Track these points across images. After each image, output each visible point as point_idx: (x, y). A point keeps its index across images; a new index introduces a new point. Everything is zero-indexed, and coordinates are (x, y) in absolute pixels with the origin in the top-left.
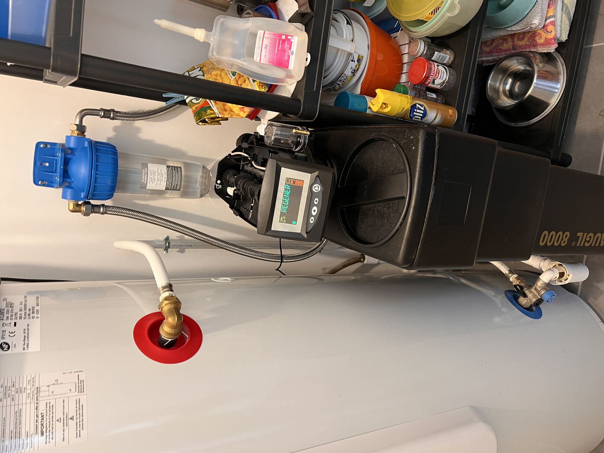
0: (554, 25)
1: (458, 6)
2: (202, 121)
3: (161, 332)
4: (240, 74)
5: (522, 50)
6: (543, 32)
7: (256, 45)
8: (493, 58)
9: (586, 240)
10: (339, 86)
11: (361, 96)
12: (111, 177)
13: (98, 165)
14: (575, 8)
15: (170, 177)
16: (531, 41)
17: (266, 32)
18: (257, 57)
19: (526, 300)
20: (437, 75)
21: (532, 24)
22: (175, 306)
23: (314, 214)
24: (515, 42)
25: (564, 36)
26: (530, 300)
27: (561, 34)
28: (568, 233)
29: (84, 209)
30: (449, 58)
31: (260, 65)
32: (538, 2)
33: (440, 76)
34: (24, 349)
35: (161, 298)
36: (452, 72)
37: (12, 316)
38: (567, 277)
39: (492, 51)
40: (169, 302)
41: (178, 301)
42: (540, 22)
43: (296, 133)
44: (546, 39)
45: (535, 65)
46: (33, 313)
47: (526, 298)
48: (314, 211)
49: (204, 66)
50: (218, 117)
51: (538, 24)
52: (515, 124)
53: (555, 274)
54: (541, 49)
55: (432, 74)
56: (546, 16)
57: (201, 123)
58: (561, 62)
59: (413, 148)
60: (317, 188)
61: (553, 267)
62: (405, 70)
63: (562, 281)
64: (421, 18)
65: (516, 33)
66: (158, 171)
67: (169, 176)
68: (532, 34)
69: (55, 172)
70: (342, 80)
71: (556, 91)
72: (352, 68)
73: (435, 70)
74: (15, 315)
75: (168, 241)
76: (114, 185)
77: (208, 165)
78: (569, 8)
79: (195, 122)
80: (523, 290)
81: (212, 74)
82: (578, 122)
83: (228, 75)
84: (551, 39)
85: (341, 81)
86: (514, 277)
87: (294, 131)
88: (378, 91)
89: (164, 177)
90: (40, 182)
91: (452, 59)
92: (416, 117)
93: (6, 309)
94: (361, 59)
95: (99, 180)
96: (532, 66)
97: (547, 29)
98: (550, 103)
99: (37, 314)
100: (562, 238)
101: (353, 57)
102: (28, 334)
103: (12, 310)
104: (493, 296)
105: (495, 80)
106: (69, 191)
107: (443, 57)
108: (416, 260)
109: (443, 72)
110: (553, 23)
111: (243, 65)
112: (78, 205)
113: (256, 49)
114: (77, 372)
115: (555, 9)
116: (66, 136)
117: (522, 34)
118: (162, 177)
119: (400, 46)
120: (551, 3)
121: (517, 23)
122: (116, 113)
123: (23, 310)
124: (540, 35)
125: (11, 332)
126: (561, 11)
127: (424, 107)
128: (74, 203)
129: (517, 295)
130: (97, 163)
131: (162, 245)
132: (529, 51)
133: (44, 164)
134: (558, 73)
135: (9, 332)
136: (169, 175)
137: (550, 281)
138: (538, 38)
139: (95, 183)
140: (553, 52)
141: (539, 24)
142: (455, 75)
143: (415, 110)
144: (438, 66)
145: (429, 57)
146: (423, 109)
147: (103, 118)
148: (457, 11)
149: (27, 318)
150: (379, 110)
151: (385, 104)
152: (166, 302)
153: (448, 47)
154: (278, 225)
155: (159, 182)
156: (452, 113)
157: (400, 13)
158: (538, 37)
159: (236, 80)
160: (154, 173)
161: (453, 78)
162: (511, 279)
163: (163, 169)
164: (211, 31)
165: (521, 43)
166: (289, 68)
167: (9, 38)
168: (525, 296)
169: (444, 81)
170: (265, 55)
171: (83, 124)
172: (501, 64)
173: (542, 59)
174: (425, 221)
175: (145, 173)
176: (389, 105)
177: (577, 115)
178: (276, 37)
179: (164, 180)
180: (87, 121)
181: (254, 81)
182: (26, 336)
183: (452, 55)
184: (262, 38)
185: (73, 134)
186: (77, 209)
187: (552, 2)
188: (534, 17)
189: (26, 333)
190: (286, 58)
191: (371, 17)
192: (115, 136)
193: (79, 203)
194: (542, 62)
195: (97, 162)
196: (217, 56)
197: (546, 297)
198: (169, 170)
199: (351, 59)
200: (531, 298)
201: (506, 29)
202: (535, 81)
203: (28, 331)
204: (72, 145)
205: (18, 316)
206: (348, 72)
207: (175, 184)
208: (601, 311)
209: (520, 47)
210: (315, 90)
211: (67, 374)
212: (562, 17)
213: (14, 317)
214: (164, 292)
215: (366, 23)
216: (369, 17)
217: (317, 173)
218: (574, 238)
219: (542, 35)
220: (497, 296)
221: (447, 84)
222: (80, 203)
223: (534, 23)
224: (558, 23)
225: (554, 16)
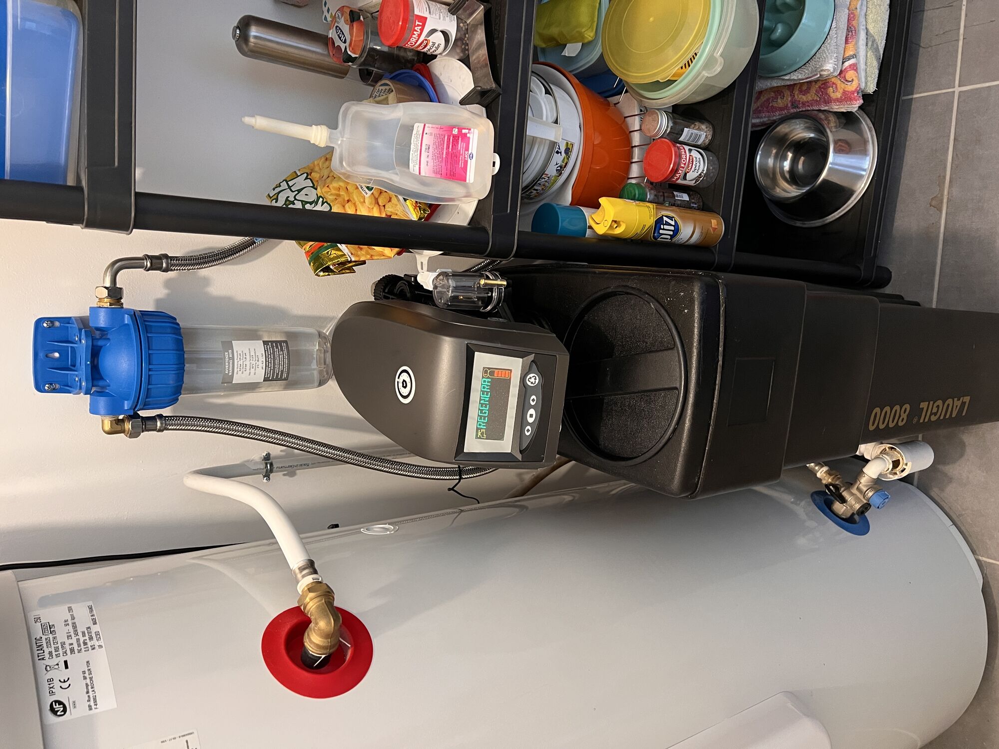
0: (856, 70)
1: (721, 61)
2: (324, 270)
3: (307, 644)
4: (381, 189)
5: (807, 108)
6: (839, 82)
7: (412, 146)
8: (762, 120)
9: (933, 412)
10: (537, 193)
11: (572, 207)
12: (174, 372)
13: (151, 355)
14: (886, 40)
15: (270, 359)
16: (820, 95)
17: (427, 125)
18: (414, 166)
19: (845, 507)
20: (690, 165)
21: (822, 70)
22: (326, 600)
23: (531, 420)
24: (796, 97)
25: (872, 86)
26: (851, 507)
27: (866, 83)
28: (907, 406)
29: (130, 427)
30: (706, 135)
31: (419, 179)
32: (831, 36)
33: (694, 166)
34: (90, 708)
35: (300, 587)
36: (711, 158)
37: (57, 650)
38: (904, 467)
39: (760, 110)
40: (316, 595)
41: (329, 590)
42: (836, 66)
43: (486, 284)
44: (844, 92)
45: (828, 131)
46: (91, 638)
47: (844, 504)
48: (531, 416)
49: (312, 171)
50: (351, 262)
51: (832, 70)
52: (803, 224)
53: (886, 464)
54: (837, 107)
55: (683, 166)
56: (843, 57)
57: (322, 274)
58: (867, 125)
59: (686, 311)
60: (533, 380)
61: (881, 453)
62: (636, 157)
63: (896, 474)
64: (662, 80)
65: (796, 84)
66: (250, 353)
67: (268, 359)
68: (823, 84)
69: (73, 368)
70: (542, 184)
71: (864, 173)
72: (557, 164)
73: (686, 159)
74: (62, 647)
75: (270, 461)
76: (179, 384)
77: (325, 327)
78: (877, 41)
79: (313, 272)
80: (839, 491)
81: (331, 186)
82: (898, 215)
83: (360, 188)
84: (853, 93)
85: (540, 184)
86: (823, 472)
87: (482, 282)
88: (603, 201)
89: (260, 361)
90: (47, 386)
91: (710, 137)
92: (662, 236)
93: (44, 637)
94: (571, 149)
95: (154, 380)
96: (825, 134)
97: (845, 77)
98: (854, 188)
99: (98, 640)
100: (901, 414)
101: (559, 146)
102: (91, 679)
103: (54, 638)
104: (792, 503)
105: (766, 155)
106: (102, 401)
107: (697, 135)
108: (701, 485)
109: (698, 160)
110: (854, 67)
111: (392, 180)
112: (118, 422)
113: (411, 152)
114: (184, 736)
115: (856, 43)
116: (91, 308)
117: (806, 84)
118: (258, 361)
119: (625, 117)
120: (850, 36)
121: (798, 69)
122: (171, 260)
123: (73, 635)
124: (834, 86)
125: (63, 681)
126: (865, 47)
127: (675, 220)
128: (111, 419)
129: (829, 499)
130: (150, 352)
131: (260, 469)
132: (817, 109)
133: (51, 355)
134: (865, 142)
135: (60, 681)
136: (268, 356)
137: (880, 475)
138: (832, 91)
139: (149, 384)
140: (856, 111)
141: (834, 69)
142: (716, 162)
143: (662, 226)
144: (690, 150)
145: (674, 136)
146: (673, 223)
147: (150, 271)
148: (718, 68)
149: (83, 650)
150: (607, 232)
151: (615, 222)
152: (311, 595)
153: (702, 119)
154: (474, 444)
155: (253, 371)
156: (716, 224)
157: (628, 71)
158: (831, 88)
159: (375, 197)
160: (244, 356)
161: (713, 168)
162: (819, 475)
163: (258, 348)
164: (336, 128)
165: (804, 98)
166: (467, 181)
167: (7, 177)
168: (843, 500)
169: (700, 175)
170: (427, 162)
171: (118, 286)
172: (775, 130)
173: (838, 121)
174: (712, 423)
175: (229, 357)
176: (621, 223)
177: (896, 206)
178: (443, 133)
179: (260, 366)
180: (125, 278)
181: (405, 200)
182: (90, 684)
183: (710, 131)
184: (421, 135)
185: (101, 304)
186: (117, 428)
187: (851, 34)
188: (825, 58)
189: (88, 678)
190: (461, 164)
191: (574, 73)
192: (168, 295)
193: (119, 418)
194: (838, 126)
195: (149, 349)
196: (348, 169)
197: (876, 501)
198: (267, 349)
199: (556, 150)
200: (852, 502)
201: (782, 77)
202: (831, 157)
203: (90, 674)
204: (102, 321)
205: (68, 647)
206: (551, 171)
207: (279, 370)
208: (951, 508)
209: (804, 104)
210: (509, 211)
211: (168, 742)
212: (867, 56)
213: (61, 652)
214: (303, 576)
215: (572, 85)
216: (573, 71)
217: (532, 357)
218: (916, 412)
219: (838, 85)
220: (798, 502)
221: (705, 178)
222: (121, 417)
223: (827, 68)
224: (862, 66)
225: (853, 56)
